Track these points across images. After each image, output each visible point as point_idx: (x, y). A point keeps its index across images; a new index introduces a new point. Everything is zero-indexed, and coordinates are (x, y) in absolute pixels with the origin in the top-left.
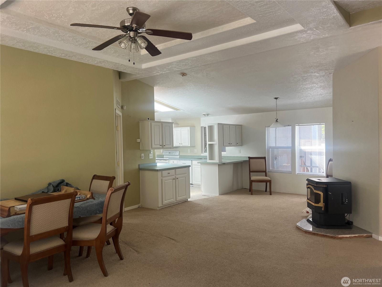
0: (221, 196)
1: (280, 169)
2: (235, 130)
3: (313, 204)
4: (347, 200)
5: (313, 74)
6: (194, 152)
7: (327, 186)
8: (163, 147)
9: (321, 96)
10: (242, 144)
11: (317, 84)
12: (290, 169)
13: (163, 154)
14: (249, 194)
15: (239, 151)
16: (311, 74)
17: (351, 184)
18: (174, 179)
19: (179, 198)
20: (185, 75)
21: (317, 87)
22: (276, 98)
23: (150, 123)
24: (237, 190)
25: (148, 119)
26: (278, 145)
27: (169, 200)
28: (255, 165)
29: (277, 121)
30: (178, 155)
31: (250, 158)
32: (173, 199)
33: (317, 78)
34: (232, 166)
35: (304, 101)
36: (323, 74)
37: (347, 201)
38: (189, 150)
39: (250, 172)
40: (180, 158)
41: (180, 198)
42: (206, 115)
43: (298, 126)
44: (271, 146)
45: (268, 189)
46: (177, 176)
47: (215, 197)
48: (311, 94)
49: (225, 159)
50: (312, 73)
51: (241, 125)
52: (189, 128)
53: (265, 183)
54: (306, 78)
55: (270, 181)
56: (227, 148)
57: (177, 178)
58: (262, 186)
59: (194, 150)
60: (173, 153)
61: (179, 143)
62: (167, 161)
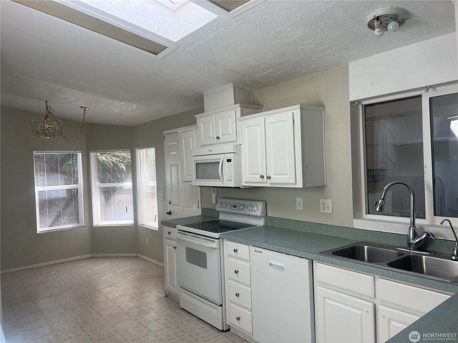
6: (322, 211)
13: (217, 209)
30: (259, 215)
38: (299, 200)
52: (296, 110)
59: (321, 201)
60: (245, 208)
61: (259, 174)
62: (215, 245)
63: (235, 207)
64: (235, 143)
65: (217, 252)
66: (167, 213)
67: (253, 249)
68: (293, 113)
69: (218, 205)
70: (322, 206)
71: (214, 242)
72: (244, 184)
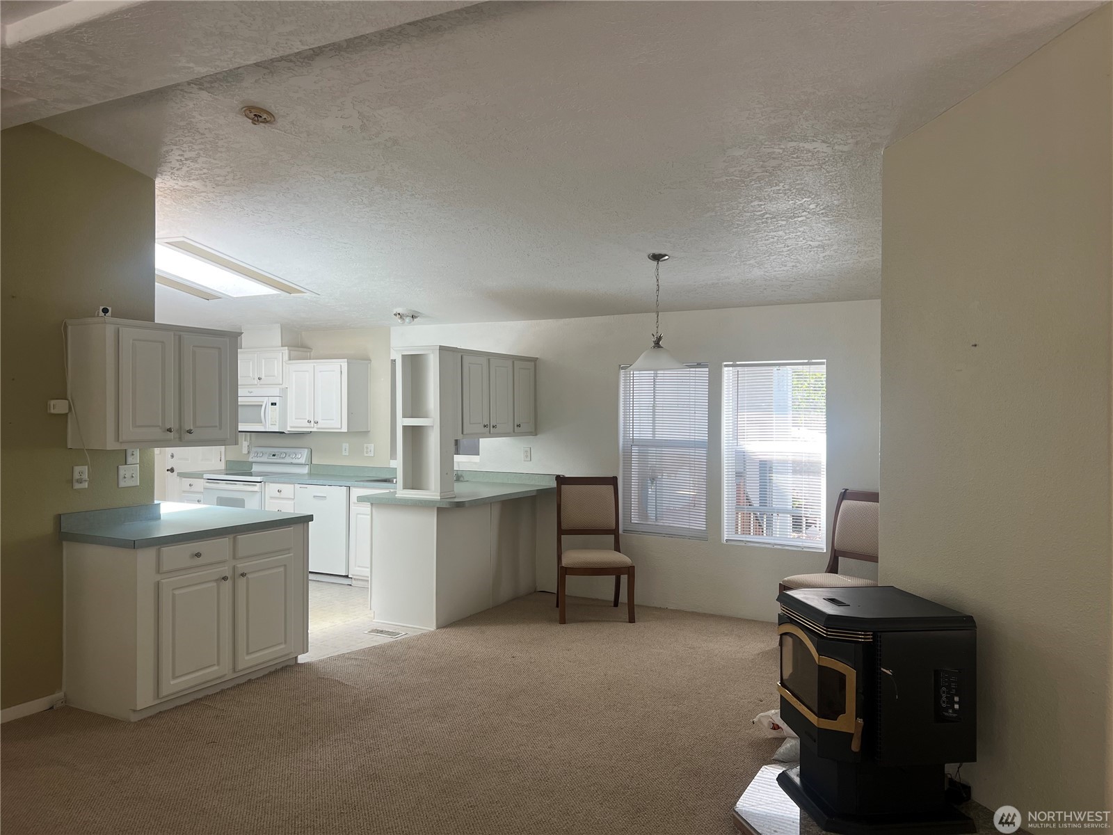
0: (444, 630)
1: (667, 522)
2: (511, 377)
3: (813, 718)
4: (956, 699)
5: (808, 146)
6: (366, 455)
7: (874, 636)
8: (180, 439)
9: (822, 255)
10: (536, 429)
11: (816, 195)
12: (700, 524)
13: (250, 460)
14: (550, 620)
15: (526, 451)
16: (801, 145)
17: (976, 627)
18: (225, 578)
19: (247, 658)
20: (265, 121)
21: (814, 214)
22: (657, 258)
23: (110, 331)
24: (514, 599)
25: (105, 311)
26: (663, 434)
27: (197, 671)
28: (578, 506)
29: (657, 344)
30: (303, 462)
31: (561, 480)
32: (216, 668)
33: (820, 169)
34: (496, 511)
35: (757, 273)
36: (846, 148)
37: (957, 703)
38: (345, 446)
39: (561, 532)
40: (310, 474)
41: (250, 660)
42: (408, 316)
43: (731, 368)
44: (636, 436)
45: (623, 597)
46: (242, 566)
47: (419, 638)
48: (789, 242)
49: (474, 480)
50: (805, 139)
51: (534, 360)
52: (344, 364)
53: (613, 578)
54: (774, 163)
55: (630, 571)
56: (485, 443)
57: (243, 575)
58: (604, 587)
59: (365, 445)
60: (288, 455)
61: (306, 419)
62: (257, 488)
63: (274, 455)
64: (280, 386)
65: (258, 496)
66: (168, 470)
67: (298, 486)
68: (341, 366)
69: (252, 455)
70: (365, 450)
71: (256, 485)
72: (289, 429)
